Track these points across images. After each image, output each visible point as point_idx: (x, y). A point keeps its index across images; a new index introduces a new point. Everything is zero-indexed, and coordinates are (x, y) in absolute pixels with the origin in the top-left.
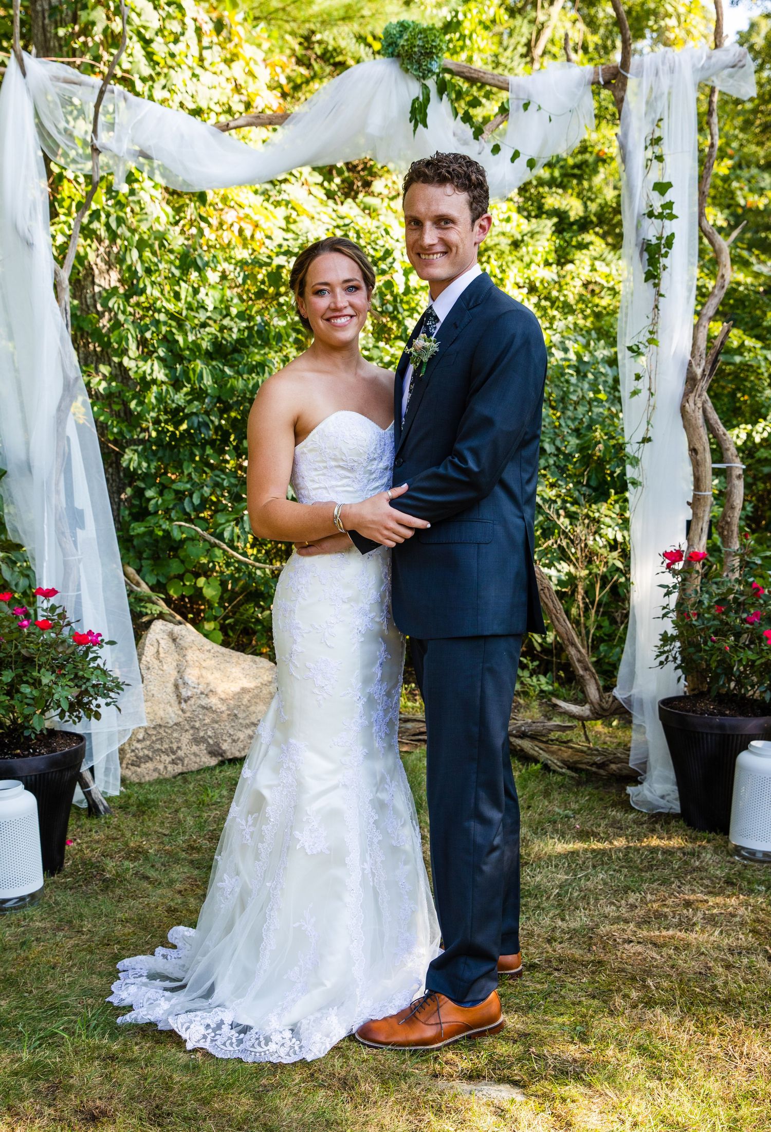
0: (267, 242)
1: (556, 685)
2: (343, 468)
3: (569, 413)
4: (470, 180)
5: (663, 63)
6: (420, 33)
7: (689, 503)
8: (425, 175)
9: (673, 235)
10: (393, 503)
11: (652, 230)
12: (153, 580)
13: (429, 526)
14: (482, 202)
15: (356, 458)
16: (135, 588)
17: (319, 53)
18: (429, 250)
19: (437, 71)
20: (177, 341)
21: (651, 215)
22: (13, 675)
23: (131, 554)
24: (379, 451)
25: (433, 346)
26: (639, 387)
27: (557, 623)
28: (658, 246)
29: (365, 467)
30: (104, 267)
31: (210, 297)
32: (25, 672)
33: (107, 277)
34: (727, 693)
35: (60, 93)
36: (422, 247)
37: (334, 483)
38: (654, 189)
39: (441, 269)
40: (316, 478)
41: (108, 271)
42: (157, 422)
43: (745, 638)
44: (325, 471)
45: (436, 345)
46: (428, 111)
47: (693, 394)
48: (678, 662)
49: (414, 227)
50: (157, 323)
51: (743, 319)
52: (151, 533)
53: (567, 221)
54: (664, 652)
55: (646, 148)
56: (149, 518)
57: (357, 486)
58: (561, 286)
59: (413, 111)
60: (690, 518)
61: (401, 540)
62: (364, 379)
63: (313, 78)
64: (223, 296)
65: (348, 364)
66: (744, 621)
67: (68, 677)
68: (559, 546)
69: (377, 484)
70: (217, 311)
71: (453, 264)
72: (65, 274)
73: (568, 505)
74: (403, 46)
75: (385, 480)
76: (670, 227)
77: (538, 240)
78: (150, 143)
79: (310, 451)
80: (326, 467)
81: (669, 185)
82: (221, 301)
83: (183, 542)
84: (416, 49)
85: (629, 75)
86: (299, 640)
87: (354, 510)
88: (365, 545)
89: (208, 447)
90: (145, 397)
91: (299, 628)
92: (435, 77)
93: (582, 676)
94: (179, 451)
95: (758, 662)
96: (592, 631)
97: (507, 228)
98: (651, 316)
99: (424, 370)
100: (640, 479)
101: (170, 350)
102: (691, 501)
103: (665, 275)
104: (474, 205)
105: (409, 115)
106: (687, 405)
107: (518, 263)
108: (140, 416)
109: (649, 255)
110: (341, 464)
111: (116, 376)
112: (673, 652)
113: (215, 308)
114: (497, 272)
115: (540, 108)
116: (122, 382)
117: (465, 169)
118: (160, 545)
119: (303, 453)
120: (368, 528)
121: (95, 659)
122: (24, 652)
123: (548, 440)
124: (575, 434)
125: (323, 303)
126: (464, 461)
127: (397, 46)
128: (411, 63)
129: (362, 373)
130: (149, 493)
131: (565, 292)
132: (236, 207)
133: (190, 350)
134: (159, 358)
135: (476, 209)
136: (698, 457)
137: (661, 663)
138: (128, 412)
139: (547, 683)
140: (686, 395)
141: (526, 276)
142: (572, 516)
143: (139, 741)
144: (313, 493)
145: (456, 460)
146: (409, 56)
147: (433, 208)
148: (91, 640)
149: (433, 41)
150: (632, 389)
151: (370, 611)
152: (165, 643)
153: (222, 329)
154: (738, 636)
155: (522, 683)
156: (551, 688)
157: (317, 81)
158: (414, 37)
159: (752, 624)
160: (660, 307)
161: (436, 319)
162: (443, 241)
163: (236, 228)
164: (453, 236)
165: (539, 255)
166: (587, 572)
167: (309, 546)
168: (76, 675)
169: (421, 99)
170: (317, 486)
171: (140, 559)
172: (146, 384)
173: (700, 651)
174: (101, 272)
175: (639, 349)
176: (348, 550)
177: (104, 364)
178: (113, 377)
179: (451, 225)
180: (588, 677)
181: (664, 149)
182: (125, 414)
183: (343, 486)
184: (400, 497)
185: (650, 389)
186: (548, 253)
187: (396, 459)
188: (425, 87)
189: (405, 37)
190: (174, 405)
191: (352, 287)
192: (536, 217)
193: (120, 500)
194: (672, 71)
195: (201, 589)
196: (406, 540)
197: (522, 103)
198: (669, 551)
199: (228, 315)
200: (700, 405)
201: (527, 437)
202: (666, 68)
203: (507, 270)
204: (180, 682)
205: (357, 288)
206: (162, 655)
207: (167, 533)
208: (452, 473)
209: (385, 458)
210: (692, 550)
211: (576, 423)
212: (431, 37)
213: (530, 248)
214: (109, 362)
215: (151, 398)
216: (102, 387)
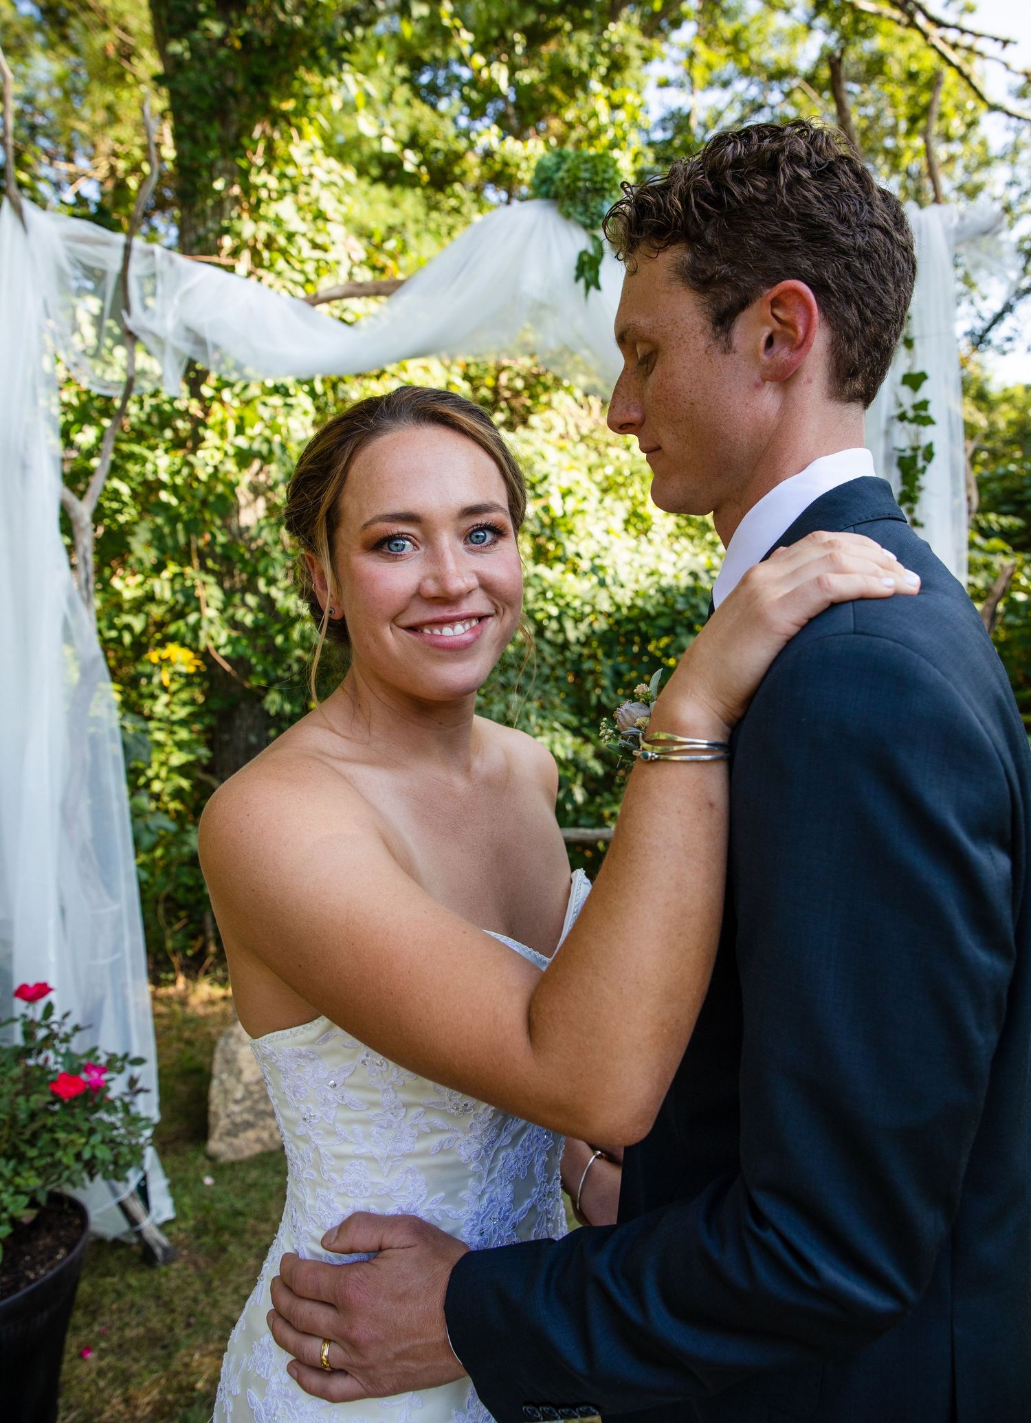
6: (585, 160)
9: (931, 445)
11: (904, 437)
21: (902, 417)
28: (913, 459)
30: (251, 497)
33: (254, 506)
38: (904, 382)
41: (255, 499)
46: (600, 268)
59: (581, 267)
72: (83, 510)
74: (562, 179)
76: (928, 435)
81: (922, 377)
84: (581, 184)
90: (290, 633)
103: (921, 498)
105: (576, 273)
108: (286, 652)
109: (903, 470)
116: (268, 614)
125: (396, 577)
127: (553, 181)
128: (574, 205)
138: (274, 646)
143: (236, 1102)
146: (571, 195)
149: (604, 172)
158: (577, 168)
169: (591, 254)
172: (292, 619)
174: (247, 501)
177: (251, 595)
178: (261, 608)
181: (916, 329)
182: (271, 648)
188: (595, 238)
189: (565, 169)
191: (486, 528)
205: (497, 532)
212: (600, 167)
214: (256, 592)
215: (295, 635)
216: (248, 620)
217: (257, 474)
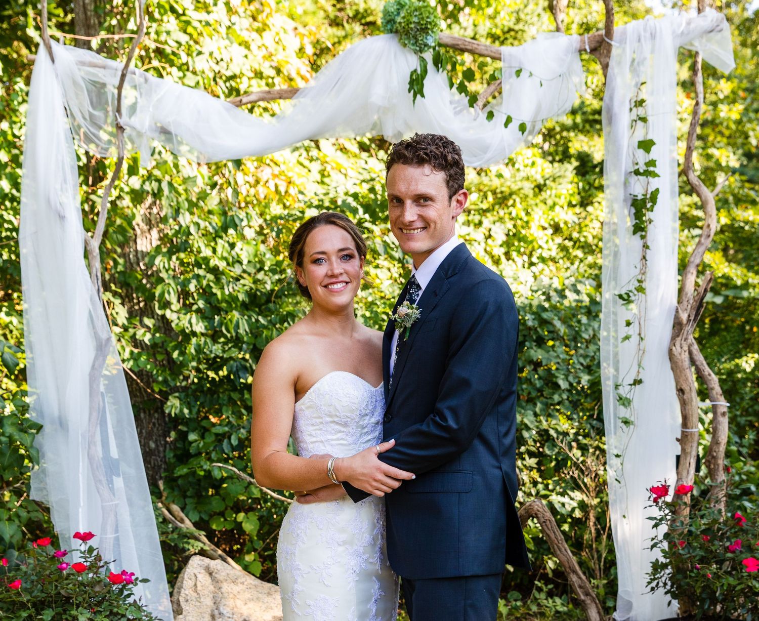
0: (301, 197)
1: (571, 606)
2: (337, 423)
3: (581, 351)
4: (446, 160)
5: (645, 30)
6: (416, 10)
7: (678, 440)
8: (404, 157)
9: (657, 190)
10: (382, 457)
11: (639, 188)
12: (196, 518)
13: (414, 477)
14: (458, 179)
15: (349, 415)
16: (179, 524)
17: (351, 15)
18: (410, 225)
19: (433, 44)
20: (216, 294)
21: (637, 173)
22: (53, 613)
23: (176, 493)
24: (370, 408)
25: (415, 313)
26: (630, 333)
27: (558, 552)
28: (644, 201)
29: (357, 423)
30: (146, 228)
31: (244, 252)
32: (65, 611)
33: (148, 236)
34: (713, 615)
35: (86, 77)
36: (403, 223)
37: (329, 437)
38: (639, 147)
39: (420, 243)
40: (314, 432)
41: (149, 230)
42: (198, 370)
43: (727, 566)
44: (321, 426)
45: (418, 312)
46: (425, 82)
47: (679, 338)
48: (668, 587)
49: (396, 204)
50: (198, 277)
51: (752, 255)
52: (194, 473)
53: (590, 164)
54: (655, 579)
55: (631, 110)
56: (192, 460)
57: (350, 440)
58: (581, 228)
59: (412, 83)
60: (679, 453)
61: (390, 491)
62: (359, 341)
63: (345, 37)
64: (257, 251)
65: (344, 328)
66: (727, 549)
67: (104, 614)
68: (572, 477)
69: (369, 437)
70: (252, 264)
71: (432, 237)
72: (95, 244)
73: (580, 438)
74: (400, 23)
75: (376, 434)
76: (654, 183)
77: (560, 184)
78: (169, 120)
79: (308, 408)
80: (322, 423)
81: (652, 143)
82: (256, 255)
83: (223, 480)
84: (412, 26)
85: (613, 43)
86: (299, 580)
87: (346, 464)
88: (357, 495)
89: (246, 392)
90: (186, 348)
91: (299, 569)
92: (431, 50)
93: (583, 601)
94: (219, 397)
95: (738, 588)
96: (604, 555)
97: (531, 172)
98: (639, 266)
99: (408, 334)
100: (632, 419)
101: (208, 302)
102: (679, 437)
103: (650, 228)
104: (451, 183)
105: (408, 86)
106: (674, 348)
107: (542, 205)
108: (183, 365)
109: (636, 209)
110: (336, 419)
111: (159, 327)
112: (663, 579)
113: (249, 262)
114: (522, 214)
115: (531, 75)
116: (165, 333)
117: (442, 150)
118: (202, 484)
119: (301, 410)
120: (359, 480)
121: (129, 596)
122: (63, 592)
123: (562, 377)
124: (586, 370)
125: (320, 271)
126: (444, 419)
127: (395, 22)
128: (409, 38)
129: (356, 335)
130: (192, 437)
131: (585, 234)
132: (272, 164)
133: (227, 302)
134: (199, 311)
135: (453, 186)
136: (685, 397)
137: (653, 589)
138: (171, 361)
139: (563, 604)
140: (673, 338)
141: (550, 217)
142: (583, 448)
144: (310, 446)
145: (437, 419)
146: (407, 33)
147: (412, 187)
148: (125, 579)
149: (428, 17)
150: (624, 335)
151: (364, 553)
152: (204, 579)
153: (256, 282)
154: (720, 562)
155: (539, 605)
156: (565, 609)
157: (348, 40)
158: (410, 14)
159: (733, 552)
160: (647, 258)
161: (419, 287)
162: (421, 217)
163: (271, 185)
164: (431, 212)
165: (563, 197)
166: (598, 500)
167: (307, 495)
168: (111, 612)
169: (419, 72)
170: (314, 439)
171: (185, 497)
172: (187, 336)
173: (686, 578)
174: (143, 232)
175: (629, 296)
176: (343, 499)
177: (148, 317)
178: (157, 329)
179: (429, 203)
180: (588, 602)
181: (649, 110)
182: (169, 362)
183: (338, 439)
184: (387, 451)
185: (640, 334)
186: (572, 195)
187: (385, 415)
188: (423, 60)
189: (402, 15)
190: (213, 355)
191: (347, 255)
192: (561, 161)
193: (166, 442)
194: (653, 36)
195: (241, 523)
196: (394, 490)
197: (514, 70)
198: (655, 486)
199: (261, 269)
200: (686, 348)
201: (503, 394)
202: (648, 35)
203: (532, 213)
204: (216, 612)
205: (350, 257)
206: (199, 588)
207: (209, 473)
208: (434, 430)
209: (376, 414)
210: (681, 483)
211: (588, 360)
213: (554, 192)
214: (152, 315)
215: (191, 349)
216: (147, 338)
217: (150, 208)
